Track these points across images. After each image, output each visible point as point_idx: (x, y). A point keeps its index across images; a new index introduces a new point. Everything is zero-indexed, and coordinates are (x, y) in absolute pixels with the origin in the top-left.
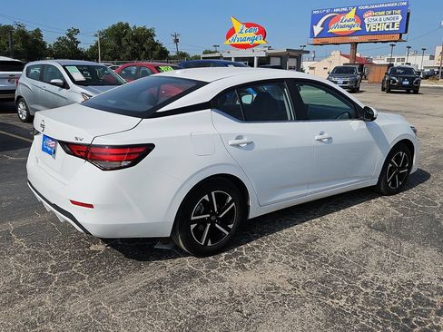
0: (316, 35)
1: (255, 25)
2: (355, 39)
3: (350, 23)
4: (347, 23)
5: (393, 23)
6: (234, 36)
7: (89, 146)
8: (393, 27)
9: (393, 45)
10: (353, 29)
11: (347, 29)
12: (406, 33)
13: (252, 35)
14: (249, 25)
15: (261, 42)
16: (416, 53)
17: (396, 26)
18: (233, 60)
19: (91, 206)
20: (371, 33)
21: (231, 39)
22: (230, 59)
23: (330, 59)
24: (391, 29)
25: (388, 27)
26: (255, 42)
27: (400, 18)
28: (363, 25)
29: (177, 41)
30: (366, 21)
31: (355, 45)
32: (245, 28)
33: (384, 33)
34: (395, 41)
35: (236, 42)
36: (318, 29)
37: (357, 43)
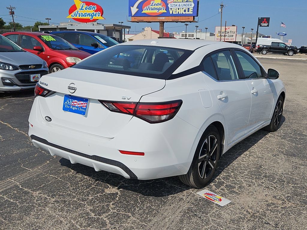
0: (133, 14)
1: (94, 4)
2: (163, 19)
3: (158, 7)
4: (156, 7)
5: (189, 9)
6: (76, 12)
7: (137, 104)
8: (188, 11)
9: (187, 25)
10: (160, 11)
11: (156, 11)
12: (197, 16)
13: (91, 11)
14: (88, 4)
15: (100, 17)
16: (201, 31)
17: (190, 11)
18: (96, 32)
19: (143, 154)
20: (173, 15)
21: (72, 14)
22: (93, 31)
23: (144, 33)
24: (187, 13)
25: (185, 11)
26: (94, 18)
27: (193, 5)
28: (167, 9)
29: (12, 13)
30: (169, 6)
31: (162, 23)
32: (85, 6)
33: (182, 15)
34: (190, 22)
35: (78, 17)
36: (134, 10)
37: (164, 22)
